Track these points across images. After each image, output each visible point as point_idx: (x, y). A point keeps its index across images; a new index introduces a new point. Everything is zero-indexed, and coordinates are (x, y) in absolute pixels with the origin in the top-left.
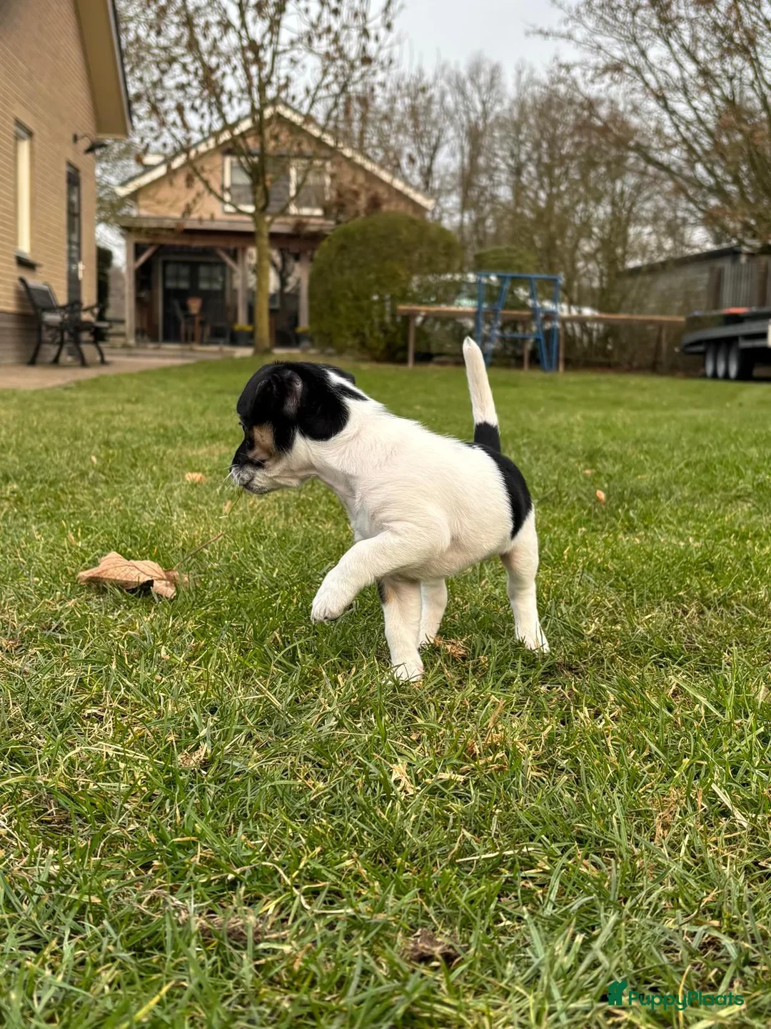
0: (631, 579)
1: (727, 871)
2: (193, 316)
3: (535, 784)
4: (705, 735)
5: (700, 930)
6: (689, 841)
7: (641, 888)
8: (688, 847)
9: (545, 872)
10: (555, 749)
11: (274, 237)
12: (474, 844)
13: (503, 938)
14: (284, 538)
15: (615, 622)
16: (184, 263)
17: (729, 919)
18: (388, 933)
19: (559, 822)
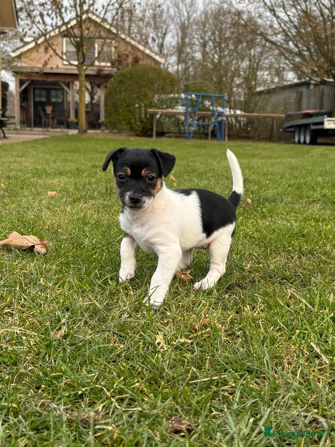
0: (265, 242)
1: (320, 385)
2: (48, 115)
3: (226, 343)
4: (306, 318)
5: (309, 414)
6: (301, 371)
7: (279, 394)
8: (301, 373)
9: (232, 387)
10: (234, 326)
11: (87, 76)
12: (198, 374)
13: (214, 420)
14: (98, 224)
15: (259, 263)
16: (44, 89)
17: (322, 409)
18: (159, 419)
19: (238, 362)
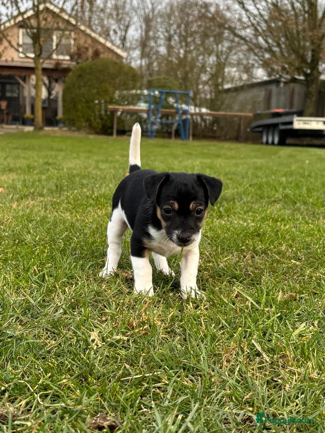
0: (219, 241)
1: (257, 383)
2: (3, 110)
3: (164, 341)
4: (251, 316)
5: (242, 412)
6: (239, 369)
7: (214, 392)
8: (239, 371)
9: (166, 384)
10: (175, 324)
12: (130, 370)
13: (142, 417)
14: (44, 220)
15: (209, 262)
17: (257, 407)
18: (83, 416)
19: (174, 360)
